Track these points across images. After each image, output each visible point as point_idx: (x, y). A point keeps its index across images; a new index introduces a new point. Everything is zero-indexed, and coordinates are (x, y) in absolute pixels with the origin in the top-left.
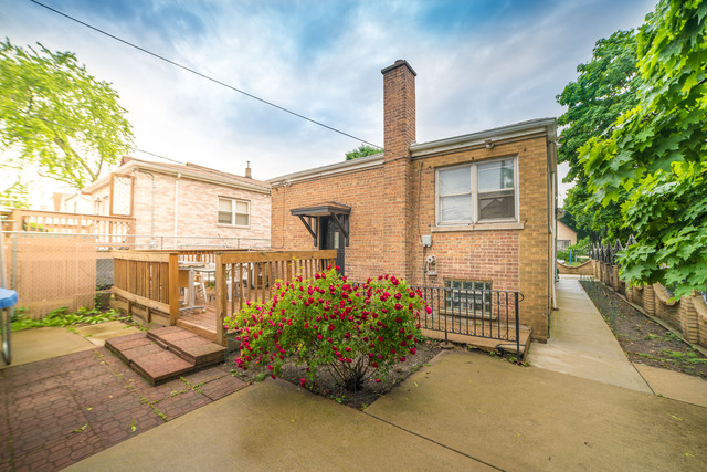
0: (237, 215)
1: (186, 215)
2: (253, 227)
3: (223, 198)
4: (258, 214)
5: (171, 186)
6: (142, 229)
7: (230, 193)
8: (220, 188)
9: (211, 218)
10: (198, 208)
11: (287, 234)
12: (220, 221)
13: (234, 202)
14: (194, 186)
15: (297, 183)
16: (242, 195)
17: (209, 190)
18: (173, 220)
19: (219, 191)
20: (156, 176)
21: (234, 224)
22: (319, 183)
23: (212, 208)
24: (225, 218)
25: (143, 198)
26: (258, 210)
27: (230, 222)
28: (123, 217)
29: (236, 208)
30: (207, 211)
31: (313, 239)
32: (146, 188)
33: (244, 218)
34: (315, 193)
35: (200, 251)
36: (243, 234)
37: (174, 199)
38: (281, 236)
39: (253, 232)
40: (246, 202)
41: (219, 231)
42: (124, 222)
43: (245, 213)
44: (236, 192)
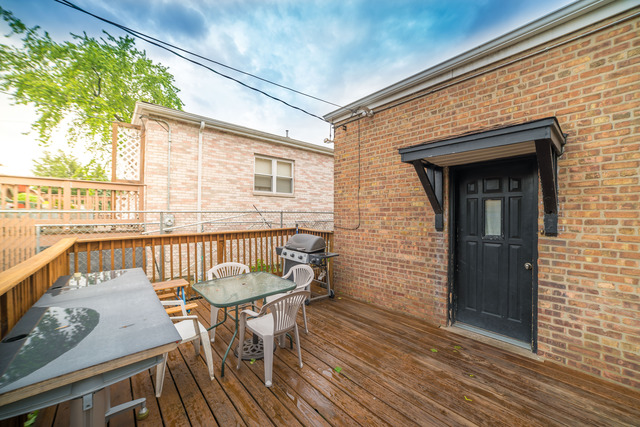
0: (278, 179)
1: (213, 180)
2: (299, 195)
3: (261, 158)
4: (303, 178)
5: (193, 140)
6: (155, 200)
7: (270, 151)
8: (256, 144)
9: (246, 183)
10: (229, 170)
11: (367, 204)
12: (256, 188)
13: (274, 162)
14: (223, 140)
15: (388, 107)
16: (284, 153)
17: (243, 147)
18: (196, 186)
19: (256, 148)
20: (173, 126)
21: (274, 192)
22: (447, 95)
23: (246, 170)
24: (263, 184)
25: (155, 156)
26: (304, 173)
27: (270, 189)
28: (131, 184)
29: (277, 171)
30: (241, 175)
31: (431, 214)
32: (160, 142)
33: (287, 183)
34: (432, 119)
35: (222, 235)
36: (286, 204)
37: (197, 158)
38: (353, 209)
39: (298, 201)
40: (288, 163)
41: (256, 201)
42: (132, 190)
43: (288, 177)
44: (277, 149)
